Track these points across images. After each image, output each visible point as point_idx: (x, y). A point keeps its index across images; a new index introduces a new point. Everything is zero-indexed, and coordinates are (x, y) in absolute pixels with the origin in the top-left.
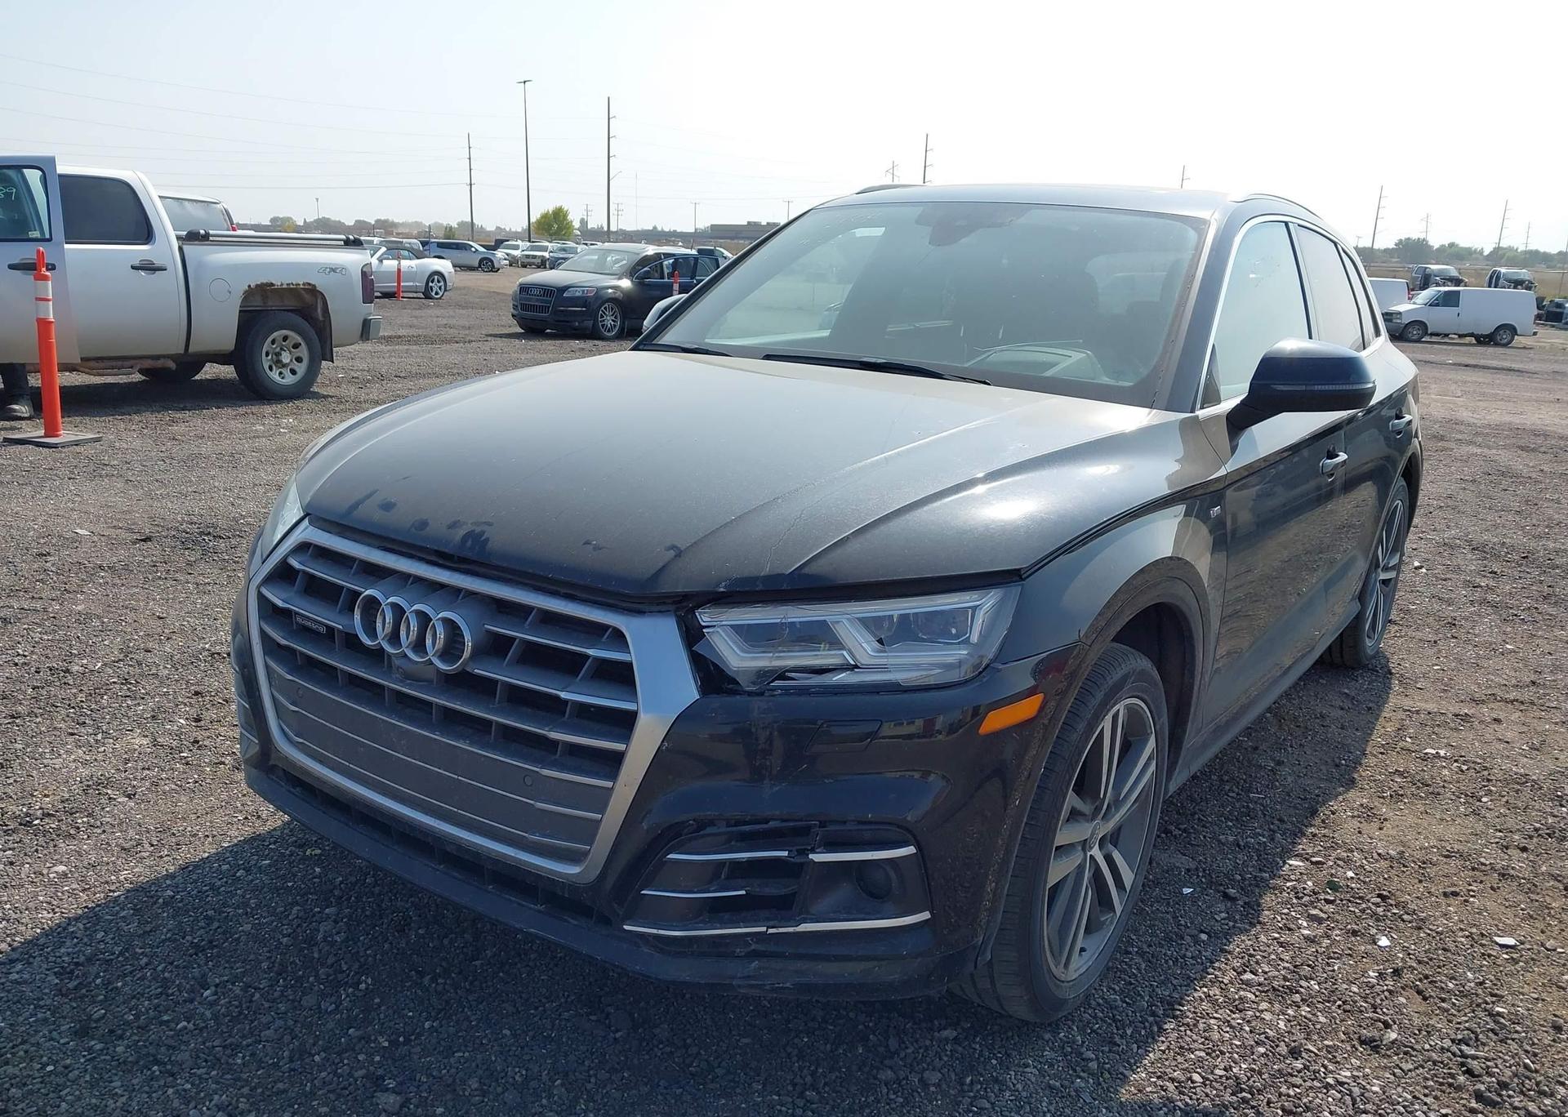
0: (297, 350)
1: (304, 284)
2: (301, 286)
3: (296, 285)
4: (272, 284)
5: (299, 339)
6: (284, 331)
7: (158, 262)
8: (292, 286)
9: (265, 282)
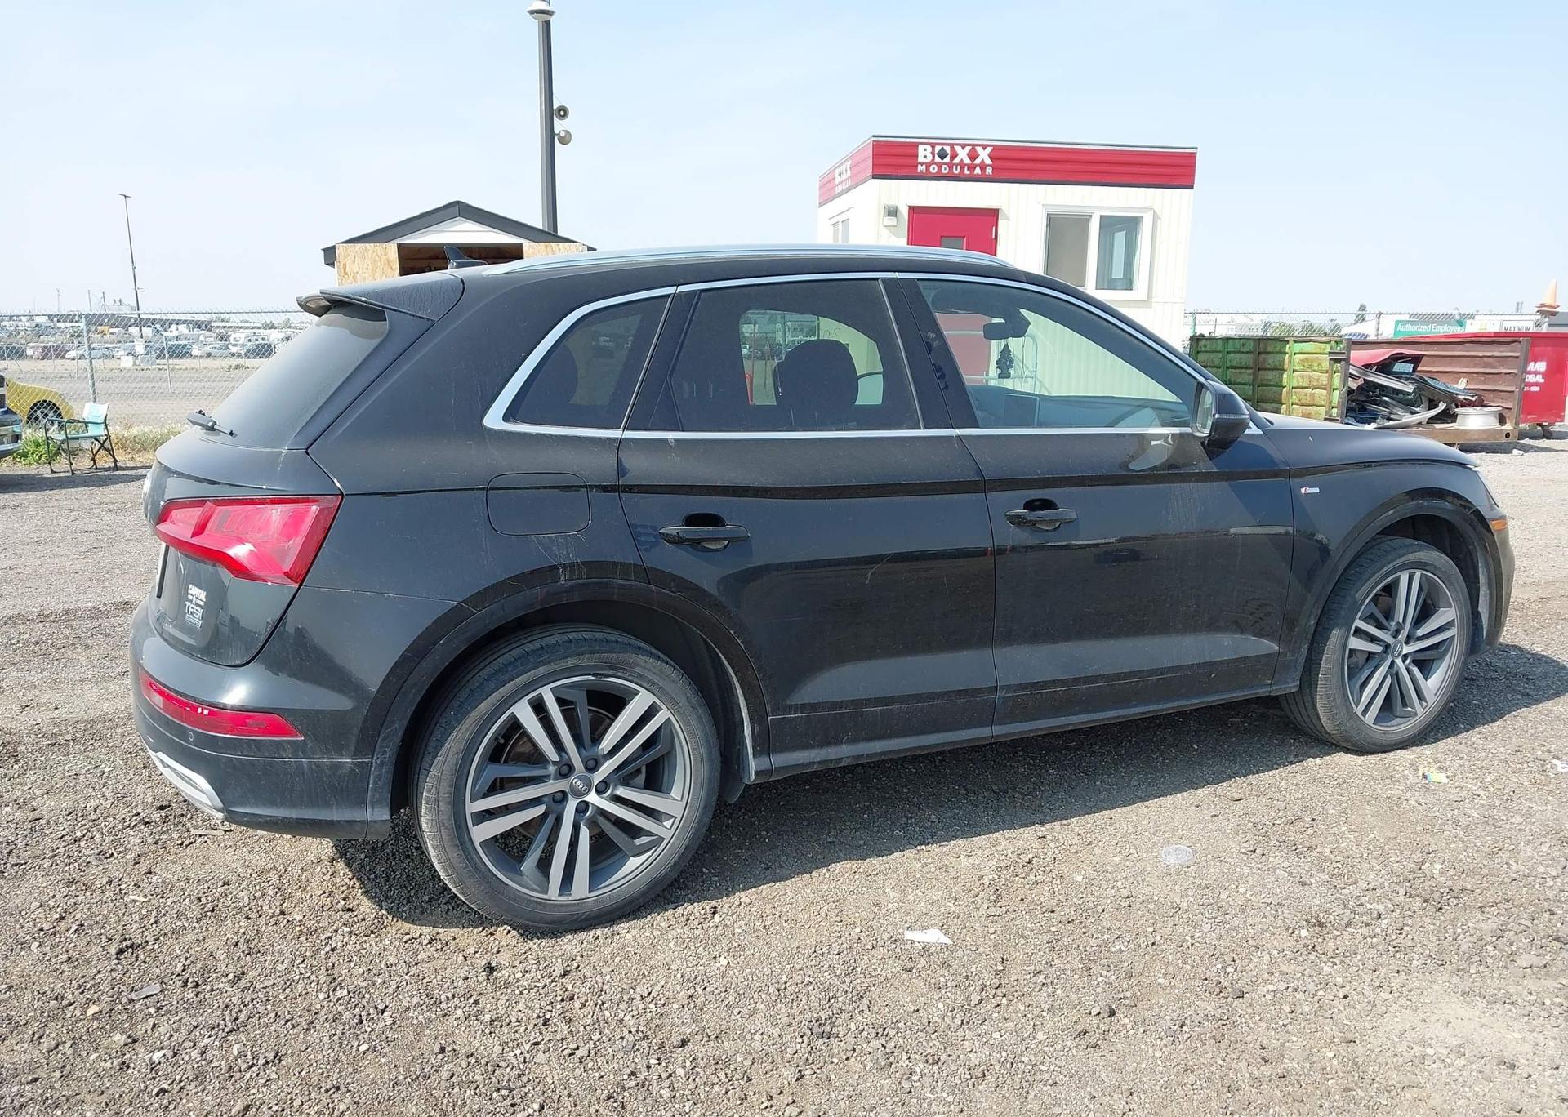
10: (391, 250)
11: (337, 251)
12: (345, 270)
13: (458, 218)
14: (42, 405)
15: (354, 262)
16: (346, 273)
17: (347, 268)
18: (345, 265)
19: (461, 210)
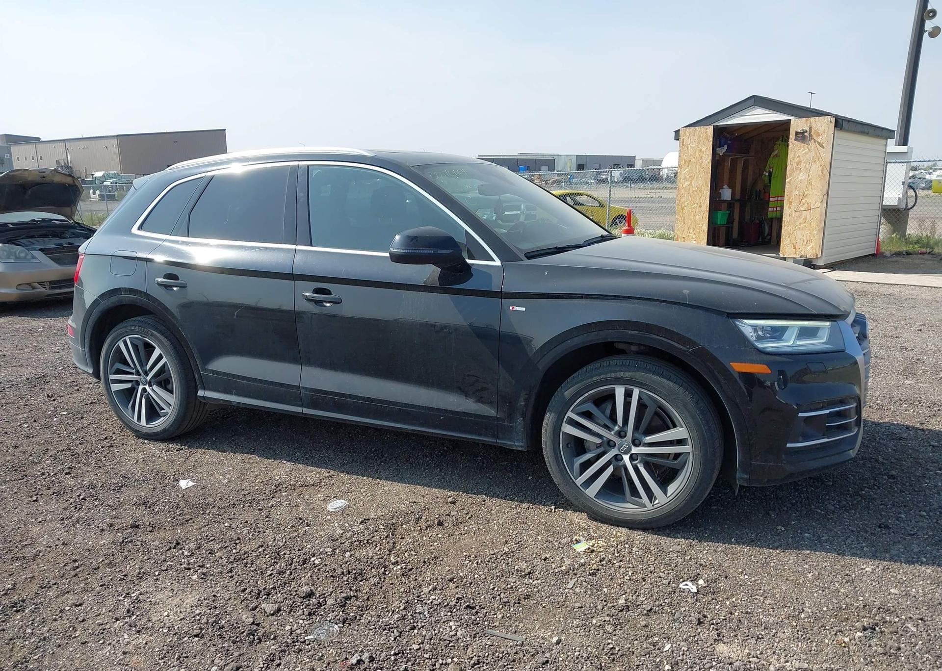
10: (710, 130)
11: (680, 132)
12: (683, 143)
13: (753, 107)
14: (618, 217)
15: (689, 138)
16: (683, 145)
17: (685, 141)
18: (683, 140)
19: (757, 101)
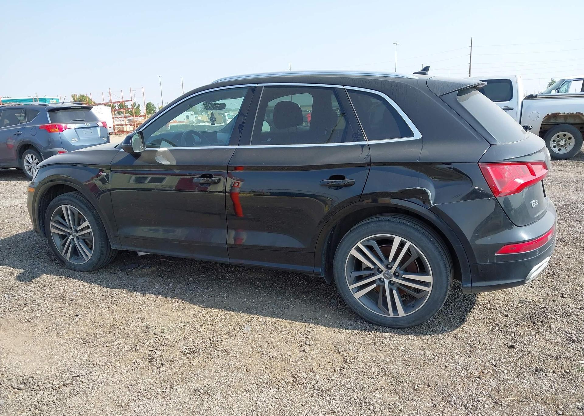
0: (570, 140)
1: (576, 113)
2: (575, 114)
3: (572, 113)
4: (559, 113)
5: (571, 136)
6: (564, 132)
7: (510, 107)
8: (569, 114)
9: (556, 112)
